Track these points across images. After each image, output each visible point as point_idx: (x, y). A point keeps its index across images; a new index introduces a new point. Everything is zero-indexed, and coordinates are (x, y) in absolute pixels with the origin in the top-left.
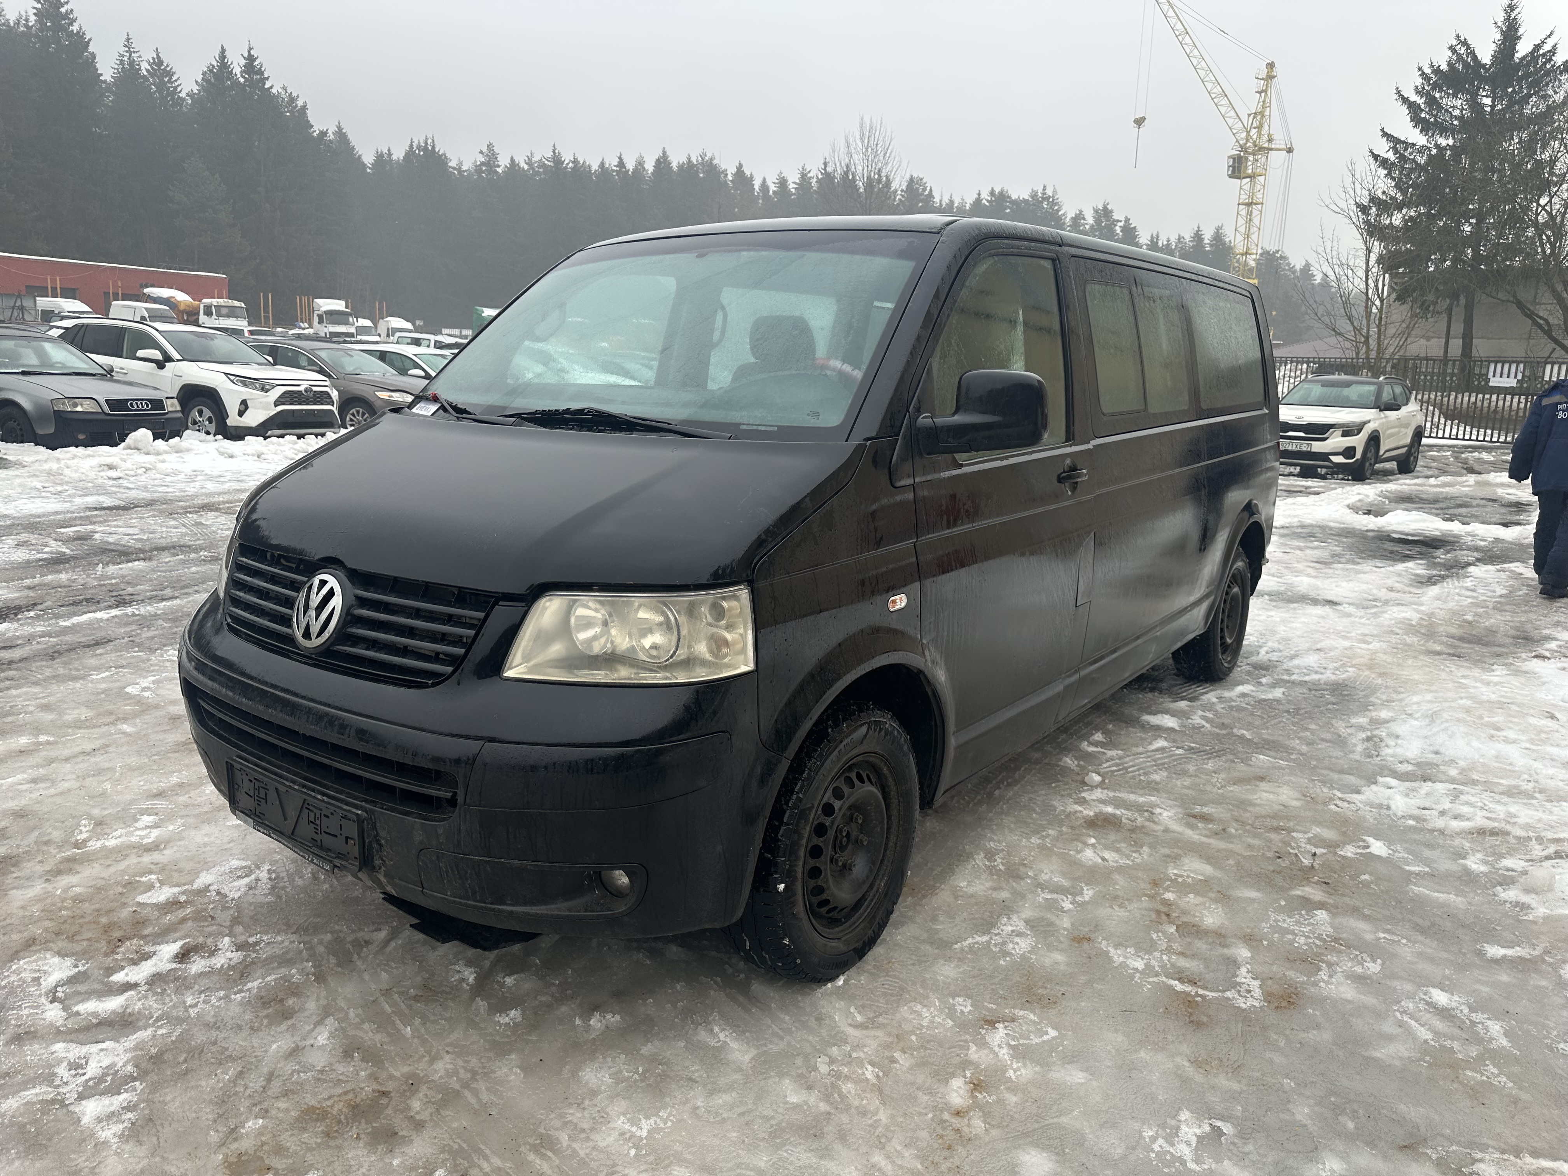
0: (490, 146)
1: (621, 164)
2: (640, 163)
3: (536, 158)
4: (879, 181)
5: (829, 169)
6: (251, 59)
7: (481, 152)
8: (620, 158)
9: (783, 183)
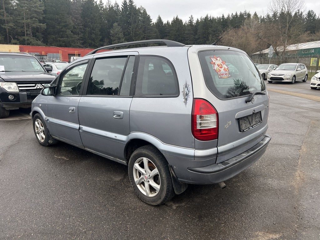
1: (223, 16)
2: (229, 16)
3: (202, 18)
4: (299, 13)
5: (283, 11)
7: (190, 17)
8: (223, 15)
9: (268, 16)
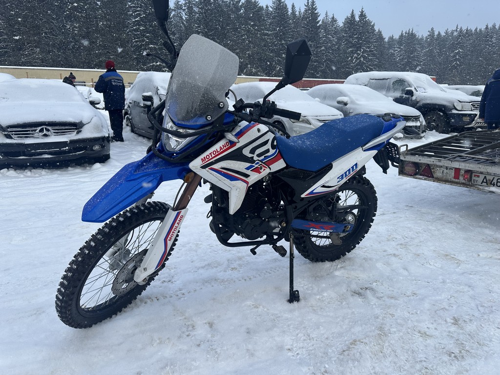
0: (432, 29)
3: (448, 31)
6: (362, 12)
7: (429, 31)
